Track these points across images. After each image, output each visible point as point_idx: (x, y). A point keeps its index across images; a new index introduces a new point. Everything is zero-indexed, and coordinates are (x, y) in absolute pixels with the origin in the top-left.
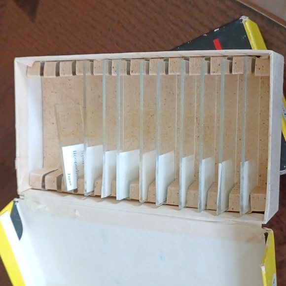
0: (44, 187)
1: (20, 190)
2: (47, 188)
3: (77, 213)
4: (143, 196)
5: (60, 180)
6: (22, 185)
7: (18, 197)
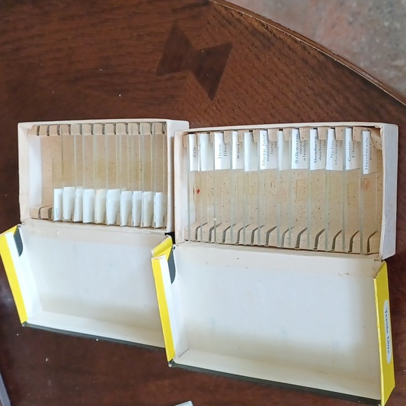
0: (40, 217)
1: (22, 219)
2: (42, 217)
3: (58, 233)
4: (98, 220)
5: (50, 211)
6: (24, 214)
7: (21, 223)
